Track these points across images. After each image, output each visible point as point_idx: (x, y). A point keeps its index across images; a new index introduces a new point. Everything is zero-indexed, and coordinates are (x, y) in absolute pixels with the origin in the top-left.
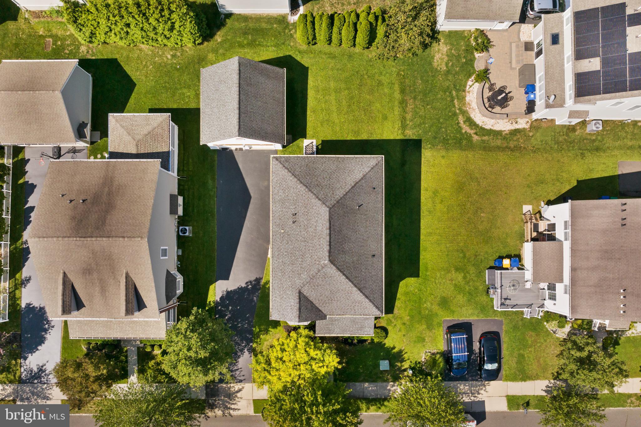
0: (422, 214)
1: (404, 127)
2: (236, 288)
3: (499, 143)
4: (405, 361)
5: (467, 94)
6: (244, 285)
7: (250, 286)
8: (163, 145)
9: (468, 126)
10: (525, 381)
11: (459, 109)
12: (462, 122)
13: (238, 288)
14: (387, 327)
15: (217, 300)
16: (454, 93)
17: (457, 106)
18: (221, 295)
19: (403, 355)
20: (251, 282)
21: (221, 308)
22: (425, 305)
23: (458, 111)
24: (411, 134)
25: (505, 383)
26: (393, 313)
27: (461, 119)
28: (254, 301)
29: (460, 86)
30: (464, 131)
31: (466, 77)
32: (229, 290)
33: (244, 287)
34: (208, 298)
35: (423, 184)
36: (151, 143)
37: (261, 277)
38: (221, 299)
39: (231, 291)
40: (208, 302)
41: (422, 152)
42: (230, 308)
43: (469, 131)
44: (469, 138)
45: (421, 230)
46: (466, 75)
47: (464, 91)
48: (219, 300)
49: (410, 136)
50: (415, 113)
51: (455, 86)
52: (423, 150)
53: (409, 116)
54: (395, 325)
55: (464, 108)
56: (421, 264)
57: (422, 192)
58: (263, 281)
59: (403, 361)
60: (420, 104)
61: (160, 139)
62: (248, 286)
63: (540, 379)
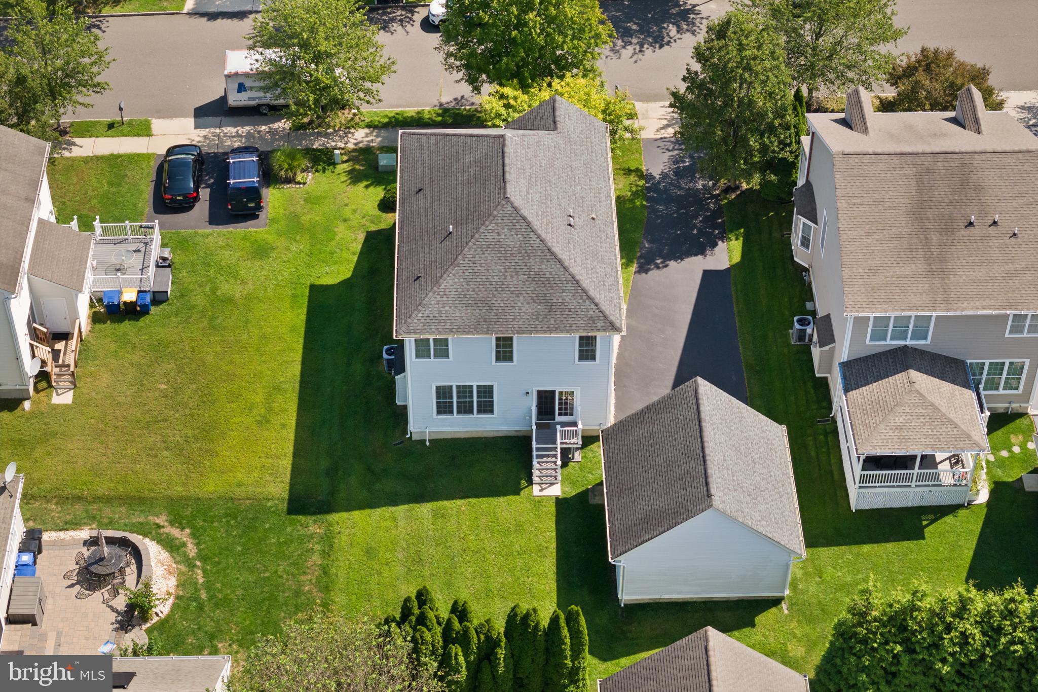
0: (297, 386)
1: (328, 539)
2: (687, 260)
3: (107, 512)
4: (344, 172)
5: (172, 590)
6: (672, 263)
7: (659, 261)
8: (860, 401)
9: (177, 539)
10: (112, 155)
11: (195, 566)
12: (190, 546)
13: (682, 259)
14: (380, 213)
15: (723, 242)
16: (204, 595)
17: (200, 572)
18: (715, 249)
19: (351, 178)
20: (658, 267)
21: (714, 231)
22: (301, 247)
23: (198, 563)
24: (313, 526)
25: (150, 151)
26: (368, 232)
27: (191, 550)
28: (648, 241)
29: (186, 608)
30: (188, 531)
31: (171, 622)
32: (700, 257)
33: (670, 260)
34: (741, 245)
35: (290, 434)
36: (883, 395)
37: (637, 275)
38: (716, 244)
39: (696, 255)
40: (741, 239)
41: (287, 493)
42: (695, 232)
43: (175, 532)
44: (177, 521)
45: (300, 359)
46: (171, 627)
47: (178, 598)
48: (720, 243)
49: (315, 521)
50: (299, 566)
51: (201, 608)
52: (287, 497)
53: (316, 559)
54: (364, 217)
55: (183, 568)
56: (305, 305)
57: (294, 423)
58: (634, 267)
59: (350, 172)
60: (288, 580)
61: (868, 407)
62: (662, 263)
63: (81, 157)
